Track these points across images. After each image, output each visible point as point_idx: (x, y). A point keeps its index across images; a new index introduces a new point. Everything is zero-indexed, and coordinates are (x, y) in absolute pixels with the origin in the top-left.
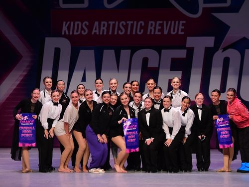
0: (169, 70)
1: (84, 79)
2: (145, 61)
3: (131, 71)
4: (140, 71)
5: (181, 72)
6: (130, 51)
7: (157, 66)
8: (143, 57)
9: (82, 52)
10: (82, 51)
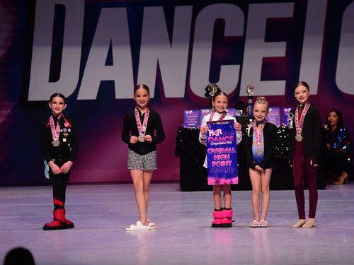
0: (263, 40)
1: (109, 61)
2: (220, 25)
3: (195, 45)
4: (210, 44)
5: (284, 44)
6: (191, 8)
7: (242, 34)
8: (215, 19)
9: (105, 12)
10: (104, 10)
